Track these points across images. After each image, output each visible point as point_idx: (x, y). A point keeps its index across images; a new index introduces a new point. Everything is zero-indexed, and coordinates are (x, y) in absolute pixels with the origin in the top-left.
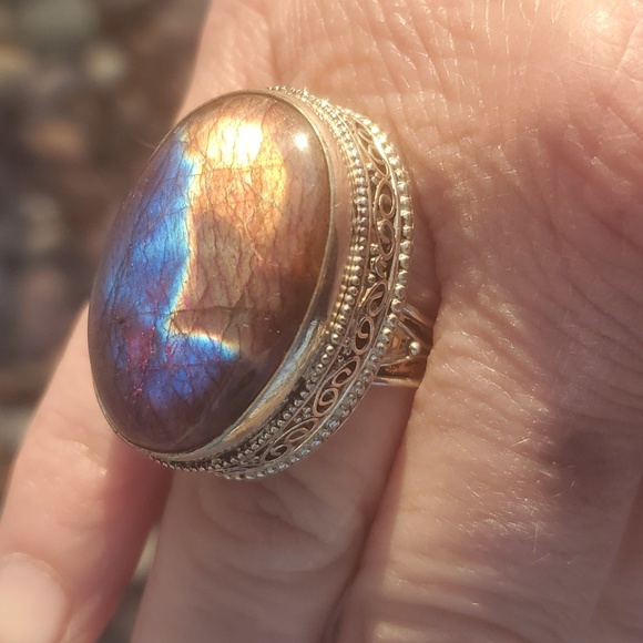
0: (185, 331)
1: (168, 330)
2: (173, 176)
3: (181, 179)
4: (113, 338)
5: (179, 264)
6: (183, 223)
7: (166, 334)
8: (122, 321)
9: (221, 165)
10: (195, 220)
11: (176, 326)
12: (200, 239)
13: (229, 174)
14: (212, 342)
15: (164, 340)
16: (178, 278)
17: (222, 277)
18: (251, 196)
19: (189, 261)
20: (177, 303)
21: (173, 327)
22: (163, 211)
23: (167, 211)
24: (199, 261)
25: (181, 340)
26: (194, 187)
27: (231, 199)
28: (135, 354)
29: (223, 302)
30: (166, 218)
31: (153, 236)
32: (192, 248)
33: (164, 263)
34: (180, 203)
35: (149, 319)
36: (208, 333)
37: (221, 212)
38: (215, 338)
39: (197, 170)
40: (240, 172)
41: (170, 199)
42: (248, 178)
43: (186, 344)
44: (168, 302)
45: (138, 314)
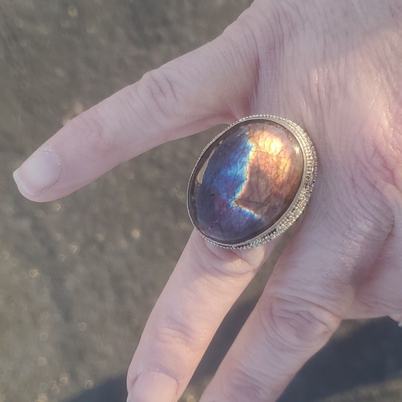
0: (240, 206)
1: (233, 204)
2: (242, 148)
3: (246, 150)
5: (242, 182)
6: (245, 167)
8: (213, 195)
9: (264, 151)
10: (251, 167)
11: (237, 203)
12: (251, 175)
13: (267, 155)
15: (231, 207)
16: (240, 187)
17: (259, 192)
18: (275, 166)
19: (246, 182)
20: (238, 195)
21: (235, 204)
22: (236, 160)
23: (239, 160)
24: (250, 184)
25: (238, 209)
26: (251, 155)
27: (267, 165)
28: (217, 208)
29: (258, 201)
30: (238, 163)
31: (231, 168)
32: (248, 178)
33: (235, 180)
34: (245, 159)
35: (225, 197)
36: (250, 209)
37: (262, 168)
38: (252, 212)
39: (254, 149)
40: (272, 155)
41: (240, 156)
42: (275, 159)
43: (240, 211)
44: (234, 194)
45: (220, 195)
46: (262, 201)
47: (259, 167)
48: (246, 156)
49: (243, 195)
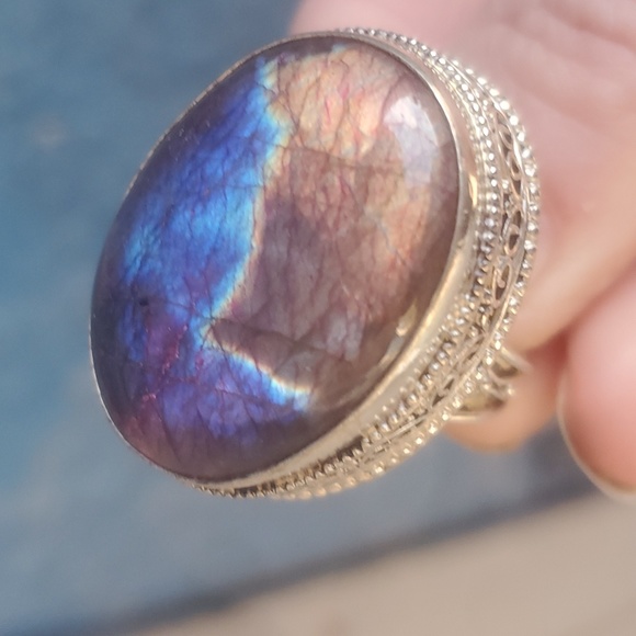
0: (227, 348)
2: (247, 134)
3: (257, 145)
4: (128, 319)
5: (234, 258)
6: (248, 206)
7: (200, 342)
8: (144, 302)
9: (315, 145)
10: (268, 206)
11: (217, 337)
12: (269, 234)
13: (327, 162)
14: (260, 373)
15: (197, 348)
16: (229, 275)
17: (290, 298)
18: (349, 204)
19: (249, 259)
21: (210, 336)
22: (225, 178)
23: (231, 180)
24: (263, 263)
25: (219, 356)
26: (273, 161)
27: (321, 198)
28: (155, 350)
29: (284, 329)
30: (228, 190)
31: (205, 207)
32: (256, 244)
33: (214, 250)
34: (249, 176)
35: (180, 313)
36: (256, 361)
37: (307, 211)
38: (265, 370)
39: (282, 140)
40: (341, 163)
41: (236, 166)
42: (351, 178)
43: (225, 365)
44: (210, 301)
45: (166, 301)
46: (299, 335)
47: (294, 207)
48: (254, 165)
49: (235, 306)
